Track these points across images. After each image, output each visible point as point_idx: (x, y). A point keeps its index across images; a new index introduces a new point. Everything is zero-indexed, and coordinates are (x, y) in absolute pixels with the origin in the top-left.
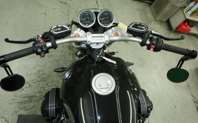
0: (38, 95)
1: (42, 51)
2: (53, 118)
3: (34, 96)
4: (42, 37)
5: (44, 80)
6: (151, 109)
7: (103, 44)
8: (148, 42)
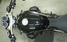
0: (29, 40)
1: (14, 38)
2: (35, 36)
3: (29, 41)
4: (11, 38)
5: (24, 38)
6: (36, 7)
7: (13, 20)
8: (13, 7)
